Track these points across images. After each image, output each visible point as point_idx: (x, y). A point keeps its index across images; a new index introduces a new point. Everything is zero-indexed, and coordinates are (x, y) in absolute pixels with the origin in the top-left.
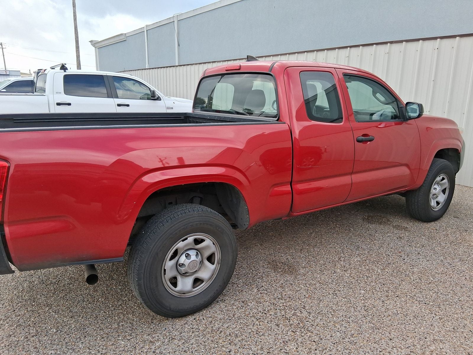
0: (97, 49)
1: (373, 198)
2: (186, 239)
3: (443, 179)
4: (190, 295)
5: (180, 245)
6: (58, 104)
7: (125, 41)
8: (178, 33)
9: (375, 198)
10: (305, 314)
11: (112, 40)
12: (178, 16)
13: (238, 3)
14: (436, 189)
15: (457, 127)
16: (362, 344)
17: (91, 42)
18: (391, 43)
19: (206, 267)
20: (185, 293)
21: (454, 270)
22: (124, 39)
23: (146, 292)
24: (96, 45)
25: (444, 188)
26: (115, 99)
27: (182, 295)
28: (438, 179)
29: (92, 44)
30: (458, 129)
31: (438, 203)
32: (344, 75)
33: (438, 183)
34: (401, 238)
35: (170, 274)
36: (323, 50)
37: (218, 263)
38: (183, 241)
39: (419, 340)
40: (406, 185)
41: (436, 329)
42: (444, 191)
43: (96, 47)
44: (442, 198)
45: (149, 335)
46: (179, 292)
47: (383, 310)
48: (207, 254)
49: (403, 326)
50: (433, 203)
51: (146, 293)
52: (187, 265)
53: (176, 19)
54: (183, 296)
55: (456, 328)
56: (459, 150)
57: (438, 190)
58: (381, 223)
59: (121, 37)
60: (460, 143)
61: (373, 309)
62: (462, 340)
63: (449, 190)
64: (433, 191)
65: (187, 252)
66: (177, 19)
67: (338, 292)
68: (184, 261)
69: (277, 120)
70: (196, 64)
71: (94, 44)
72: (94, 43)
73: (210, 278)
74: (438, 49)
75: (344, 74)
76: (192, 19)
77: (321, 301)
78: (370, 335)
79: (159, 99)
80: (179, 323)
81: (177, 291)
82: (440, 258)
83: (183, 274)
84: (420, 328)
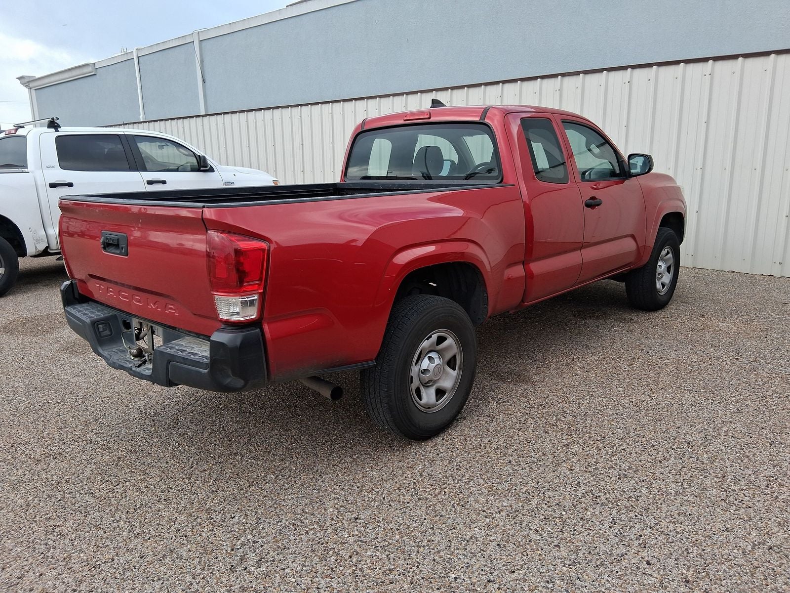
0: (33, 91)
1: (573, 290)
2: (430, 337)
3: (668, 253)
4: (435, 410)
5: (425, 344)
6: (53, 186)
7: (94, 77)
8: (202, 61)
9: (574, 291)
10: (570, 418)
11: (66, 75)
12: (200, 33)
13: (311, 13)
14: (662, 266)
15: (676, 183)
16: (651, 436)
17: (20, 78)
18: (563, 75)
19: (447, 374)
20: (429, 408)
21: (710, 357)
22: (93, 72)
23: (396, 404)
24: (31, 85)
25: (668, 265)
26: (143, 173)
27: (427, 409)
28: (664, 252)
29: (23, 82)
30: (679, 188)
31: (663, 285)
32: (562, 122)
33: (662, 260)
34: (631, 331)
35: (416, 383)
36: (462, 87)
37: (460, 368)
38: (427, 339)
39: (709, 424)
40: (631, 262)
41: (720, 413)
42: (668, 270)
43: (30, 88)
44: (667, 278)
45: (400, 462)
46: (424, 406)
47: (654, 402)
48: (448, 356)
49: (684, 415)
50: (659, 285)
51: (396, 406)
52: (431, 371)
53: (197, 38)
54: (429, 411)
55: (740, 409)
56: (683, 214)
57: (663, 268)
58: (598, 318)
59: (85, 70)
60: (682, 203)
61: (643, 403)
62: (751, 418)
63: (675, 268)
64: (659, 270)
65: (429, 355)
66: (199, 38)
67: (594, 393)
68: (428, 366)
69: (501, 182)
70: (243, 111)
71: (28, 82)
72: (26, 80)
73: (453, 388)
74: (629, 82)
75: (562, 120)
76: (229, 38)
77: (579, 404)
78: (654, 427)
79: (211, 170)
80: (428, 446)
81: (423, 405)
82: (688, 347)
83: (426, 384)
84: (703, 413)
